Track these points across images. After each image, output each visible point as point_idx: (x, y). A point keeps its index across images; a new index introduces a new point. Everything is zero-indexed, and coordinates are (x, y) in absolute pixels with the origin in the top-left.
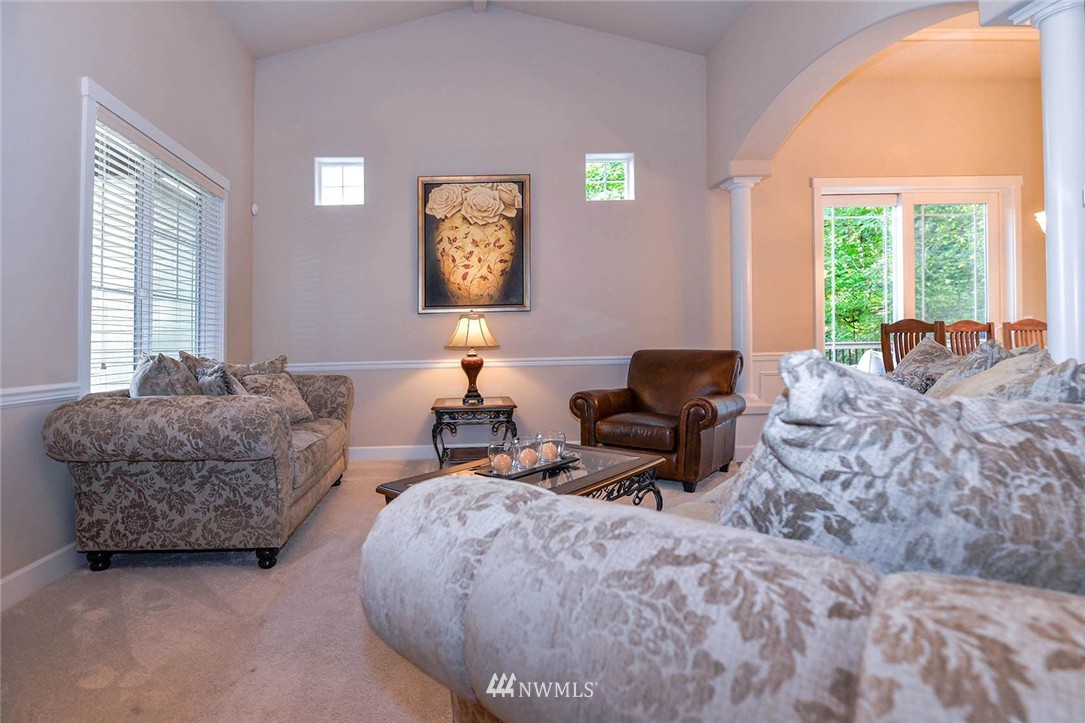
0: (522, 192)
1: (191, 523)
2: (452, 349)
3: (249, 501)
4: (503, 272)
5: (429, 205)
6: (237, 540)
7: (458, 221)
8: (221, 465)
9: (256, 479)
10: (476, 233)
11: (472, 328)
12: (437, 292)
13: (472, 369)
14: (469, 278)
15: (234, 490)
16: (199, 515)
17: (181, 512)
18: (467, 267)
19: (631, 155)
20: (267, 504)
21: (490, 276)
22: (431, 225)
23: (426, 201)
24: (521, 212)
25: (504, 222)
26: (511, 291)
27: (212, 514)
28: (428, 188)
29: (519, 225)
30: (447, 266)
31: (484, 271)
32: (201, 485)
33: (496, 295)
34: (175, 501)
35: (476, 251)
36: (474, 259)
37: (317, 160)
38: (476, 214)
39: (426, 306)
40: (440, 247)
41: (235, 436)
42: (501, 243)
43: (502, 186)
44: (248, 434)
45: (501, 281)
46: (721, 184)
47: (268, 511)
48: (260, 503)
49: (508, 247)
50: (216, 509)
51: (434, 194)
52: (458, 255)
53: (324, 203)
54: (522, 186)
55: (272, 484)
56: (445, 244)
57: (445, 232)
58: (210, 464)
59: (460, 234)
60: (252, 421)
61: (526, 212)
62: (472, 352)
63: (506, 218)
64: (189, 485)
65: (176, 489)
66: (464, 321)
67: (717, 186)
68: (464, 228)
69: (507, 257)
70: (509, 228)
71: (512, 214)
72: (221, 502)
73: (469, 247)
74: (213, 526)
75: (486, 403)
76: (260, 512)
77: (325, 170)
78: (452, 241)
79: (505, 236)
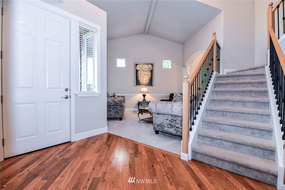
0: (152, 66)
1: (111, 114)
2: (141, 92)
3: (119, 111)
4: (149, 80)
5: (137, 68)
6: (117, 116)
7: (141, 71)
8: (116, 106)
9: (120, 108)
10: (145, 73)
11: (144, 89)
12: (138, 83)
13: (144, 96)
14: (143, 80)
15: (117, 110)
16: (112, 113)
17: (110, 113)
18: (143, 78)
19: (171, 61)
20: (121, 112)
21: (147, 80)
22: (137, 71)
23: (136, 67)
24: (152, 70)
25: (149, 71)
26: (150, 83)
27: (114, 113)
28: (136, 65)
29: (152, 71)
30: (139, 78)
31: (146, 79)
32: (113, 109)
33: (148, 83)
34: (109, 111)
35: (144, 76)
36: (144, 77)
37: (117, 59)
38: (145, 70)
39: (136, 85)
40: (138, 75)
41: (119, 102)
42: (149, 75)
43: (149, 65)
44: (121, 102)
45: (149, 81)
46: (184, 66)
47: (121, 113)
48: (120, 112)
49: (150, 75)
50: (115, 112)
51: (138, 66)
52: (142, 76)
53: (118, 66)
54: (152, 65)
55: (122, 109)
56: (139, 74)
57: (139, 72)
58: (114, 106)
59: (142, 73)
60: (121, 101)
61: (153, 70)
62: (144, 93)
63: (149, 70)
64: (111, 109)
65: (109, 110)
66: (143, 88)
67: (184, 67)
68: (142, 72)
69: (150, 77)
70: (150, 72)
71: (151, 70)
72: (115, 111)
73: (144, 75)
74: (114, 115)
75: (146, 101)
76: (120, 113)
77: (118, 60)
78: (140, 74)
79: (150, 73)
